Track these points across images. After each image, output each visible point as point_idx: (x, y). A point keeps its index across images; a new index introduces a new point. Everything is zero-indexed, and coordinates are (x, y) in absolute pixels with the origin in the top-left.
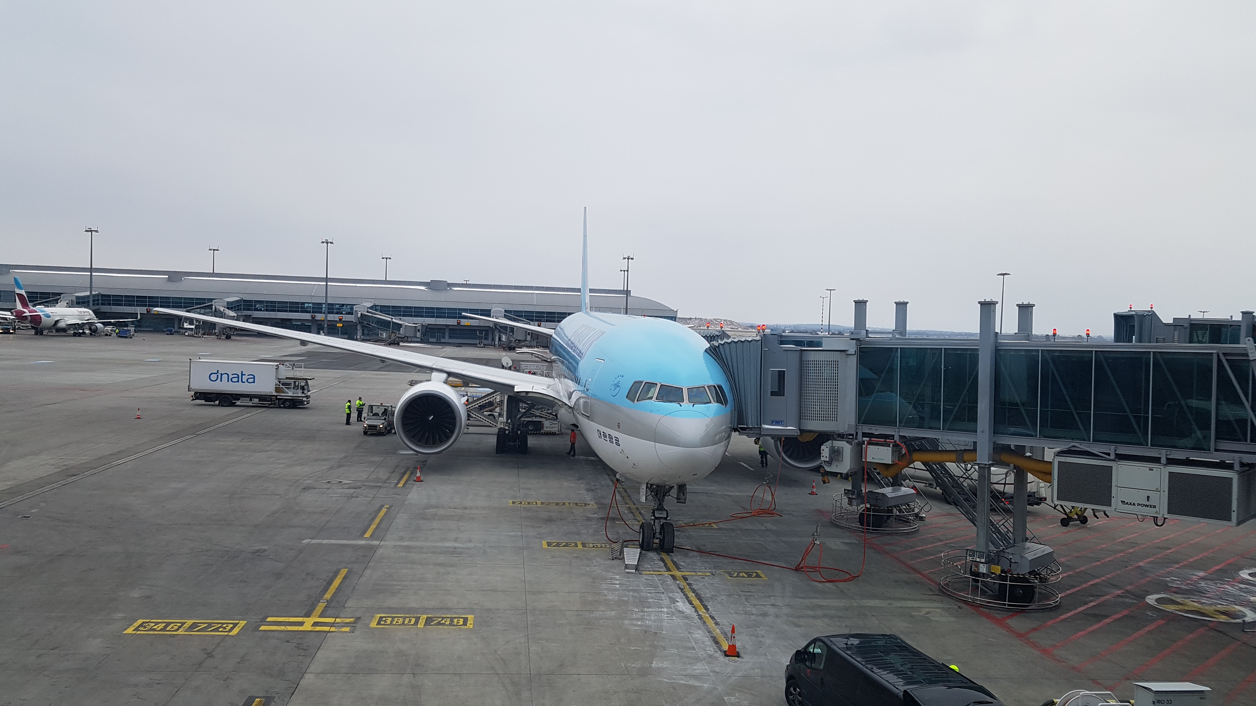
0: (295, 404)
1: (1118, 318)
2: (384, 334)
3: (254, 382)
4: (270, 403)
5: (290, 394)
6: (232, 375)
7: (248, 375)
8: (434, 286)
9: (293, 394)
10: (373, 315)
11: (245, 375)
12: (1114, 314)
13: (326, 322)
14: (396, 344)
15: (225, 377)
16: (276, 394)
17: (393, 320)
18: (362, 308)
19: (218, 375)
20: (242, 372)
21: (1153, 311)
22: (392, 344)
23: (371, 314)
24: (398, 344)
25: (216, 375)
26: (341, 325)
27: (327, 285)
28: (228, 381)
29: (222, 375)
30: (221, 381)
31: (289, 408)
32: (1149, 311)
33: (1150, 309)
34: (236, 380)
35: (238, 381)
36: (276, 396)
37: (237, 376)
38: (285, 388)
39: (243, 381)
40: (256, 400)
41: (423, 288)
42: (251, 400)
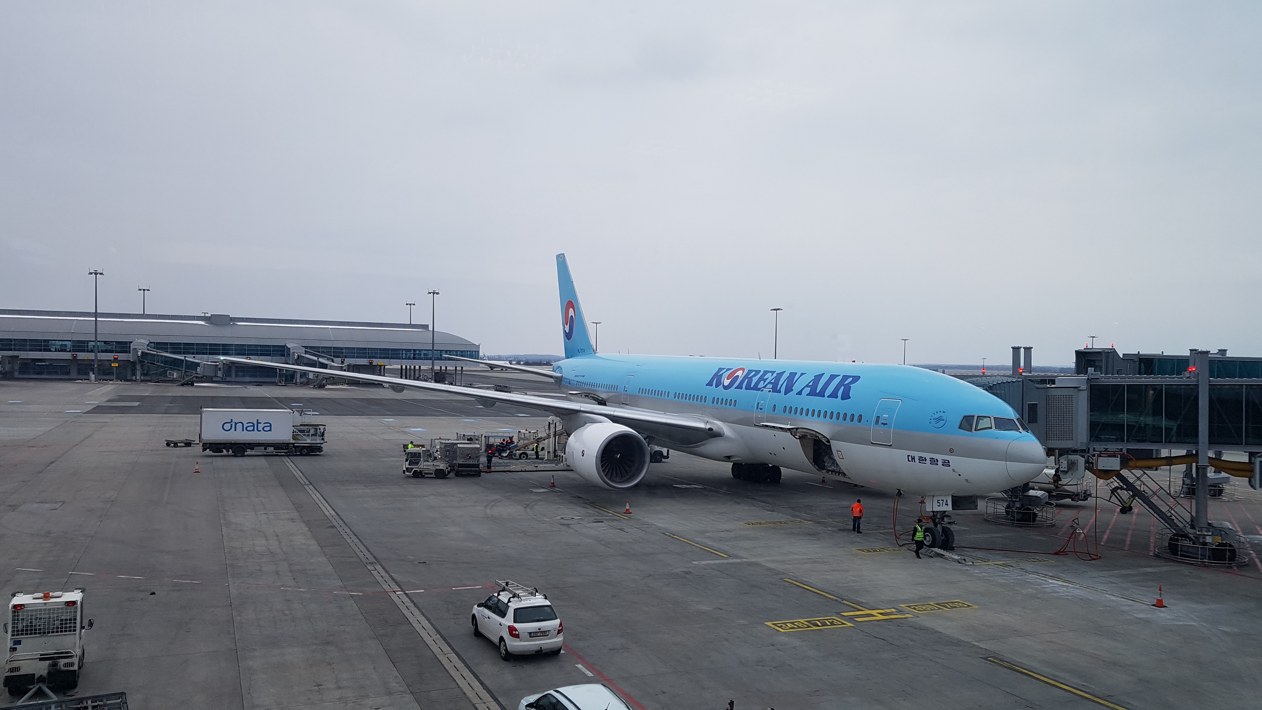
0: (313, 451)
1: (1078, 353)
2: (175, 374)
3: (270, 430)
4: (287, 451)
5: (308, 441)
6: (247, 423)
7: (264, 424)
8: (214, 320)
9: (311, 440)
10: (158, 354)
11: (261, 423)
12: (1076, 351)
13: (96, 362)
14: (189, 384)
15: (239, 426)
16: (294, 442)
17: (187, 359)
18: (140, 344)
19: (232, 425)
20: (258, 420)
21: (1114, 349)
22: (186, 384)
23: (156, 353)
24: (192, 385)
25: (230, 424)
26: (117, 365)
27: (96, 320)
28: (243, 430)
29: (236, 424)
30: (235, 430)
31: (307, 455)
32: (1111, 349)
33: (1111, 348)
34: (252, 428)
35: (253, 430)
36: (293, 444)
37: (252, 425)
38: (303, 435)
39: (259, 429)
40: (271, 449)
41: (202, 323)
42: (265, 449)
